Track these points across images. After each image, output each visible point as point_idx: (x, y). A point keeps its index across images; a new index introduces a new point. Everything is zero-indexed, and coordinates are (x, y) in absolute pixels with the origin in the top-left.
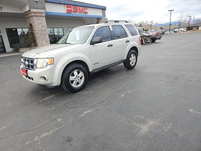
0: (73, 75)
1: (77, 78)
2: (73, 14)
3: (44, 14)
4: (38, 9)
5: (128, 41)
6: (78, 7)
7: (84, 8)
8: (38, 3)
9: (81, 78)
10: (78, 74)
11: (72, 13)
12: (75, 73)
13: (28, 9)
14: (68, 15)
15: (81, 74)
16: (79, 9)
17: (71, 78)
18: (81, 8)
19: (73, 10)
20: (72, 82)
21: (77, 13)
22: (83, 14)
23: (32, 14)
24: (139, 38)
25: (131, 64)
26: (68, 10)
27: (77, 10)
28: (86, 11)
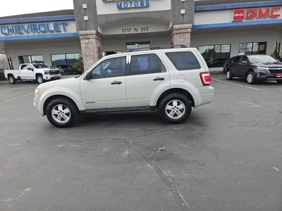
0: (57, 109)
1: (61, 113)
2: (245, 22)
3: (190, 30)
4: (183, 23)
5: (162, 79)
6: (258, 10)
7: (270, 9)
8: (185, 16)
9: (67, 114)
11: (244, 20)
12: (60, 107)
13: (171, 26)
14: (235, 24)
15: (67, 110)
16: (261, 11)
17: (54, 112)
18: (264, 10)
19: (245, 16)
20: (56, 116)
21: (255, 20)
22: (268, 19)
23: (174, 32)
24: (201, 74)
25: (171, 117)
26: (235, 18)
27: (256, 14)
28: (274, 14)
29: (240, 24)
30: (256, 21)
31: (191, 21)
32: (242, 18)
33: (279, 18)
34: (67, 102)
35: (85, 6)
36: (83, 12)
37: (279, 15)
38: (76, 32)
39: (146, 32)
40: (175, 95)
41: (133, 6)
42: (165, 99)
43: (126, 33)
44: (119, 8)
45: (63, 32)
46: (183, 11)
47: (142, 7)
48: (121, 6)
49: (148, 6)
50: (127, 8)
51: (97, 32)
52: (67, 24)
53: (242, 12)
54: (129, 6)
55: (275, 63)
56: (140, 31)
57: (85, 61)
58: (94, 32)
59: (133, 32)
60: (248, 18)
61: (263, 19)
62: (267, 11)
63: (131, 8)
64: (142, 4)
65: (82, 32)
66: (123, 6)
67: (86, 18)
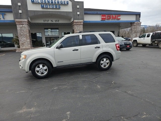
0: (39, 67)
2: (106, 21)
3: (82, 23)
4: (78, 19)
7: (117, 15)
8: (79, 15)
10: (43, 67)
11: (106, 20)
13: (72, 20)
14: (102, 22)
16: (113, 16)
18: (114, 16)
19: (106, 18)
22: (116, 20)
23: (75, 23)
24: (116, 45)
25: (103, 67)
26: (102, 19)
27: (111, 18)
28: (118, 18)
29: (104, 22)
30: (111, 21)
31: (83, 19)
32: (105, 19)
33: (120, 20)
34: (46, 62)
35: (19, 4)
36: (18, 8)
37: (120, 19)
38: (13, 20)
39: (58, 22)
40: (105, 55)
41: (51, 7)
42: (100, 58)
43: (46, 22)
44: (43, 7)
45: (2, 19)
46: (78, 13)
47: (56, 8)
48: (44, 6)
49: (59, 8)
50: (47, 8)
51: (28, 21)
52: (5, 15)
53: (105, 16)
54: (49, 7)
55: (125, 41)
56: (54, 22)
57: (20, 39)
58: (26, 20)
59: (50, 22)
60: (107, 19)
61: (114, 20)
62: (115, 16)
63: (50, 8)
64: (56, 7)
65: (17, 20)
66: (45, 7)
67: (20, 11)
